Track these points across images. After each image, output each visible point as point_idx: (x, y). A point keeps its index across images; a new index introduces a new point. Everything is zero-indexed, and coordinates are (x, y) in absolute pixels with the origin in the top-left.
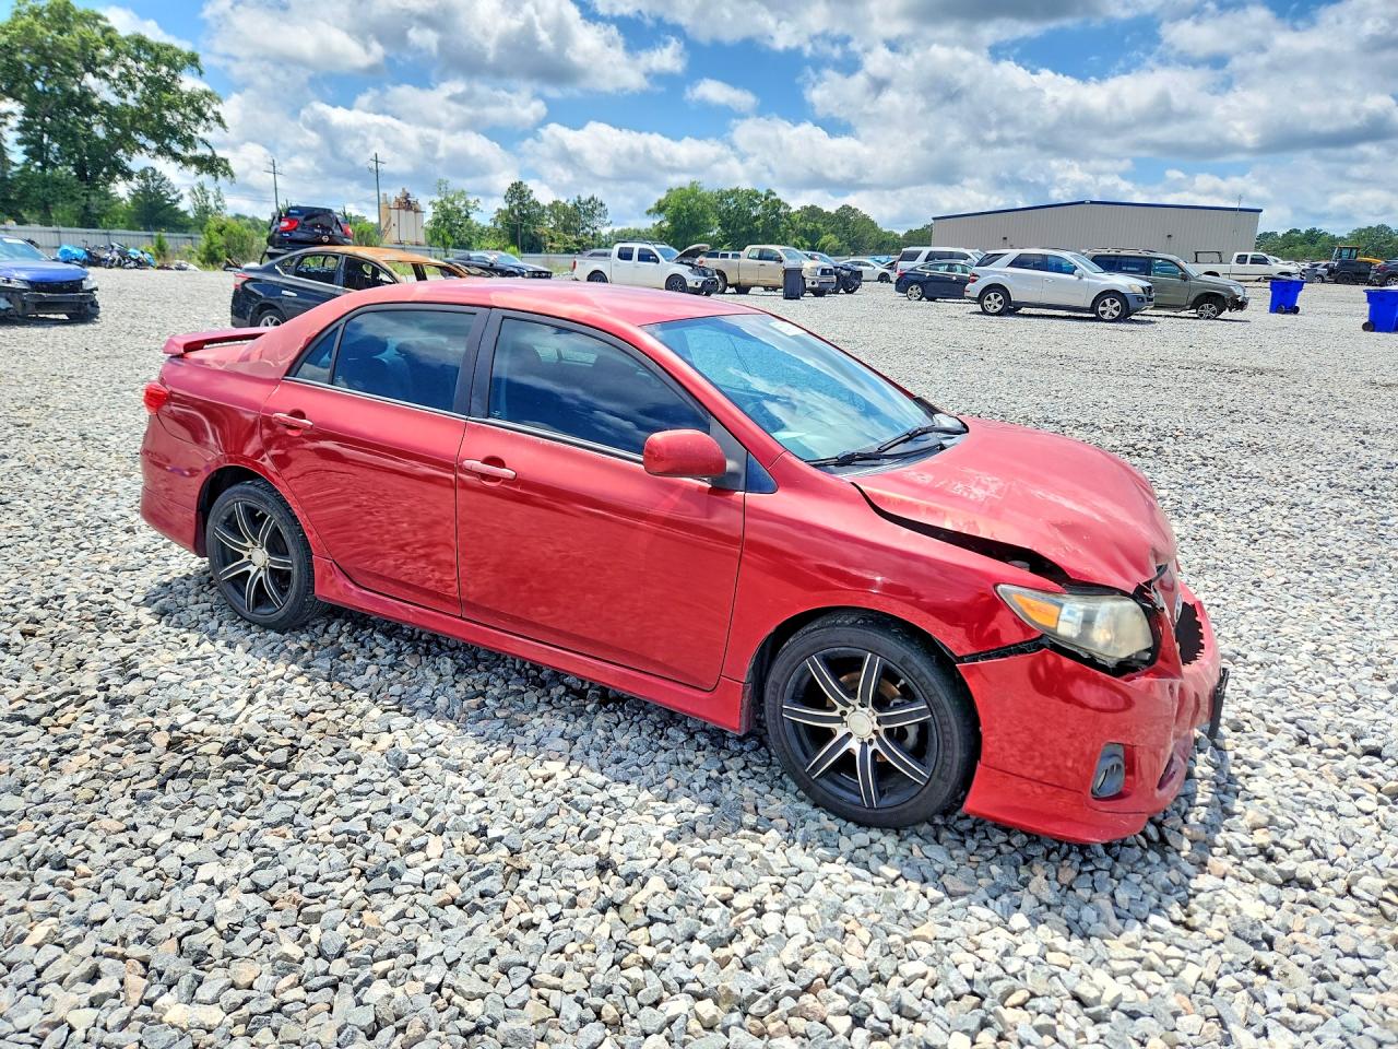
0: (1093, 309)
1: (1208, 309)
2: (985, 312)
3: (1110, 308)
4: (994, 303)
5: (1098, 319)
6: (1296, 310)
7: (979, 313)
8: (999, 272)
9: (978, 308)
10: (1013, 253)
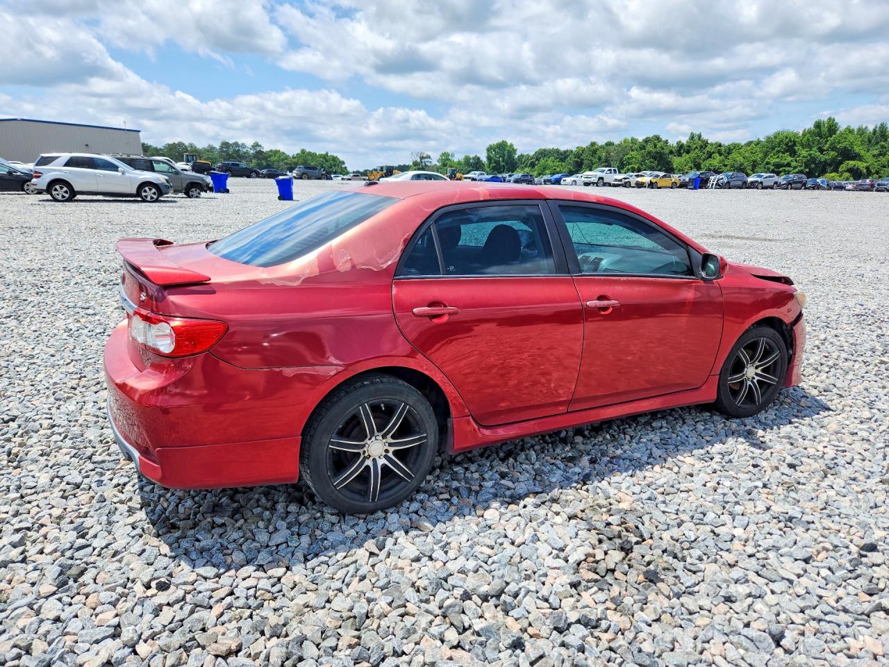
0: (138, 194)
1: (194, 191)
2: (55, 200)
3: (149, 193)
4: (60, 192)
5: (144, 201)
6: (227, 191)
7: (51, 201)
8: (56, 170)
9: (49, 197)
10: (66, 156)
